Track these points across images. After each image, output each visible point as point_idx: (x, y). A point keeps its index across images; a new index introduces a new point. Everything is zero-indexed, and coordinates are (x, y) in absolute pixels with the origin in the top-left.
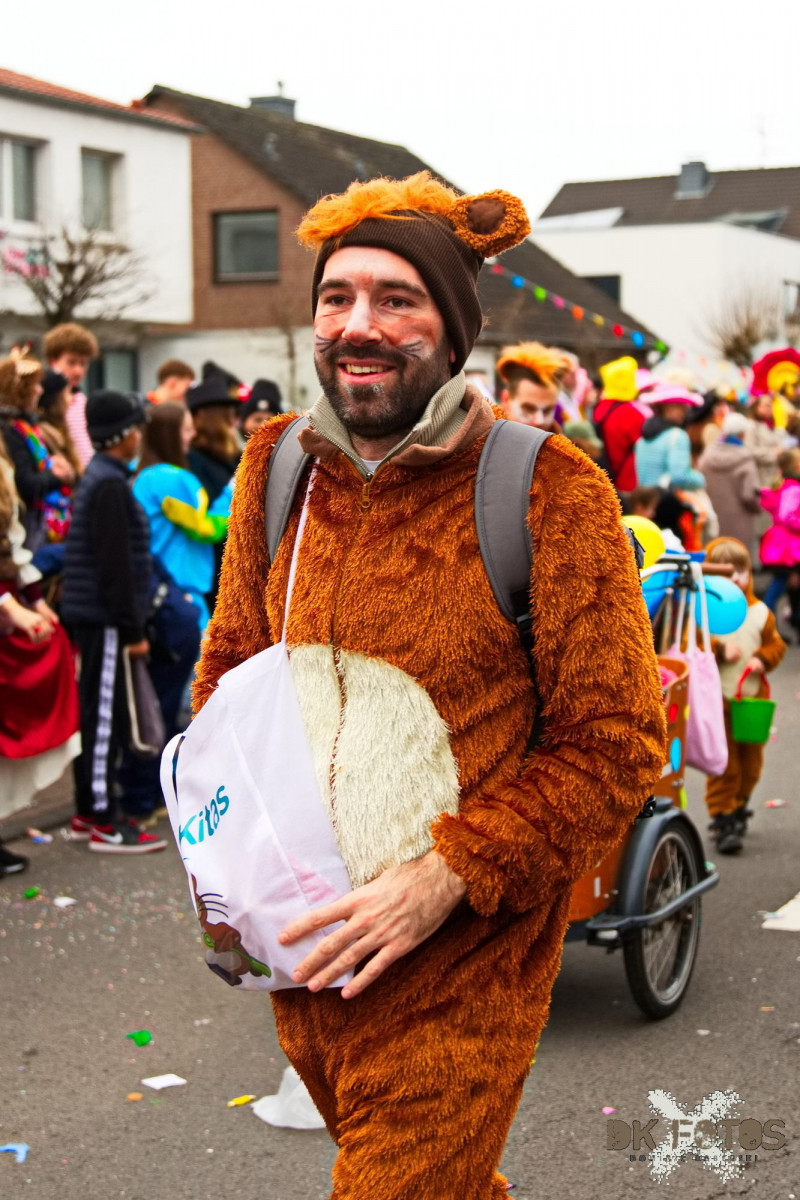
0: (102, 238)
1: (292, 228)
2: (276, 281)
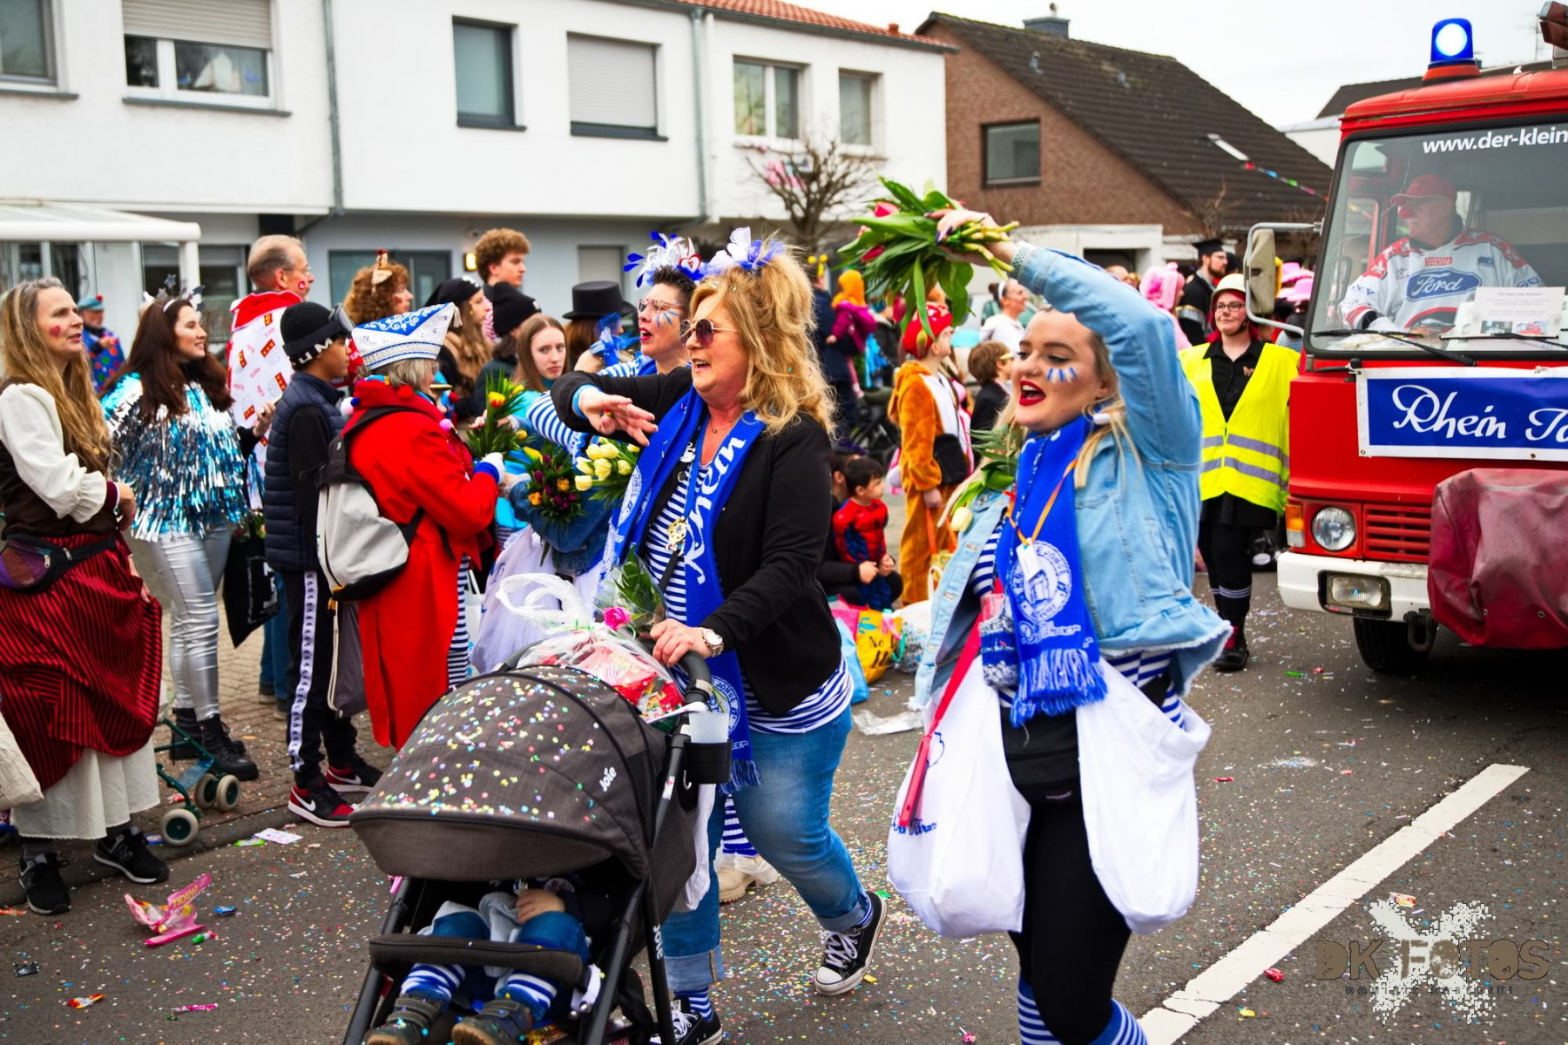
1: (1051, 136)
2: (1037, 184)
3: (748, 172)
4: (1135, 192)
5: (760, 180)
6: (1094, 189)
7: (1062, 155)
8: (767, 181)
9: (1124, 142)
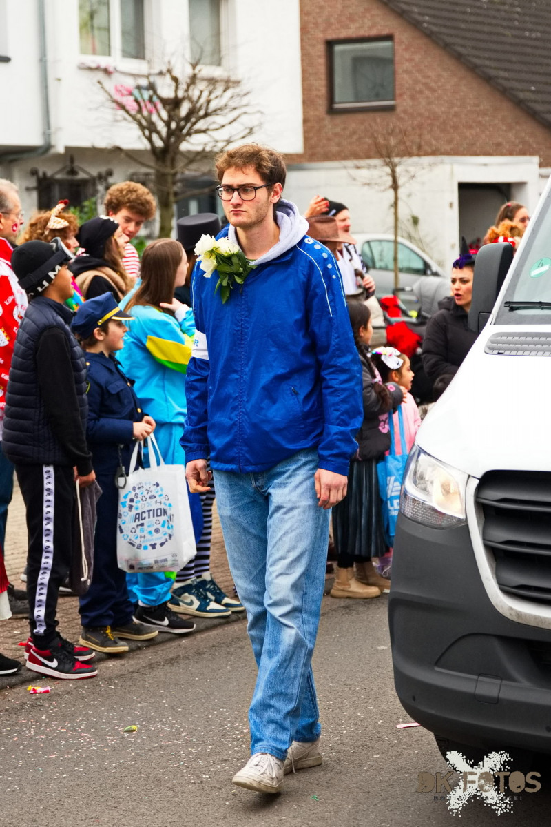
0: (206, 71)
1: (407, 56)
2: (391, 109)
3: (102, 97)
4: (501, 118)
5: (114, 105)
6: (456, 114)
7: (420, 77)
8: (122, 107)
9: (488, 63)
